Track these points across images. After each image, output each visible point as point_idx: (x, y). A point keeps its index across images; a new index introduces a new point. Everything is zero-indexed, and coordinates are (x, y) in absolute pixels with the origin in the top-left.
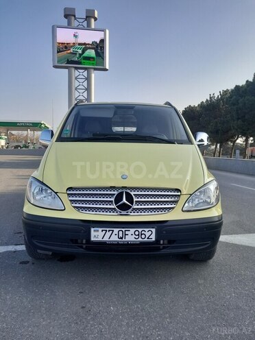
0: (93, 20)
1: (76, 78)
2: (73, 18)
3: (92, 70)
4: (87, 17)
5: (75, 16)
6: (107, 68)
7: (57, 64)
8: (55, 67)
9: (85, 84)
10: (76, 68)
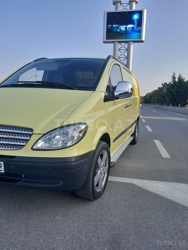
0: (134, 3)
1: (119, 50)
2: (119, 4)
3: (132, 43)
4: (130, 2)
5: (120, 2)
6: (143, 40)
7: (106, 40)
8: (105, 42)
9: (126, 54)
10: (120, 42)
